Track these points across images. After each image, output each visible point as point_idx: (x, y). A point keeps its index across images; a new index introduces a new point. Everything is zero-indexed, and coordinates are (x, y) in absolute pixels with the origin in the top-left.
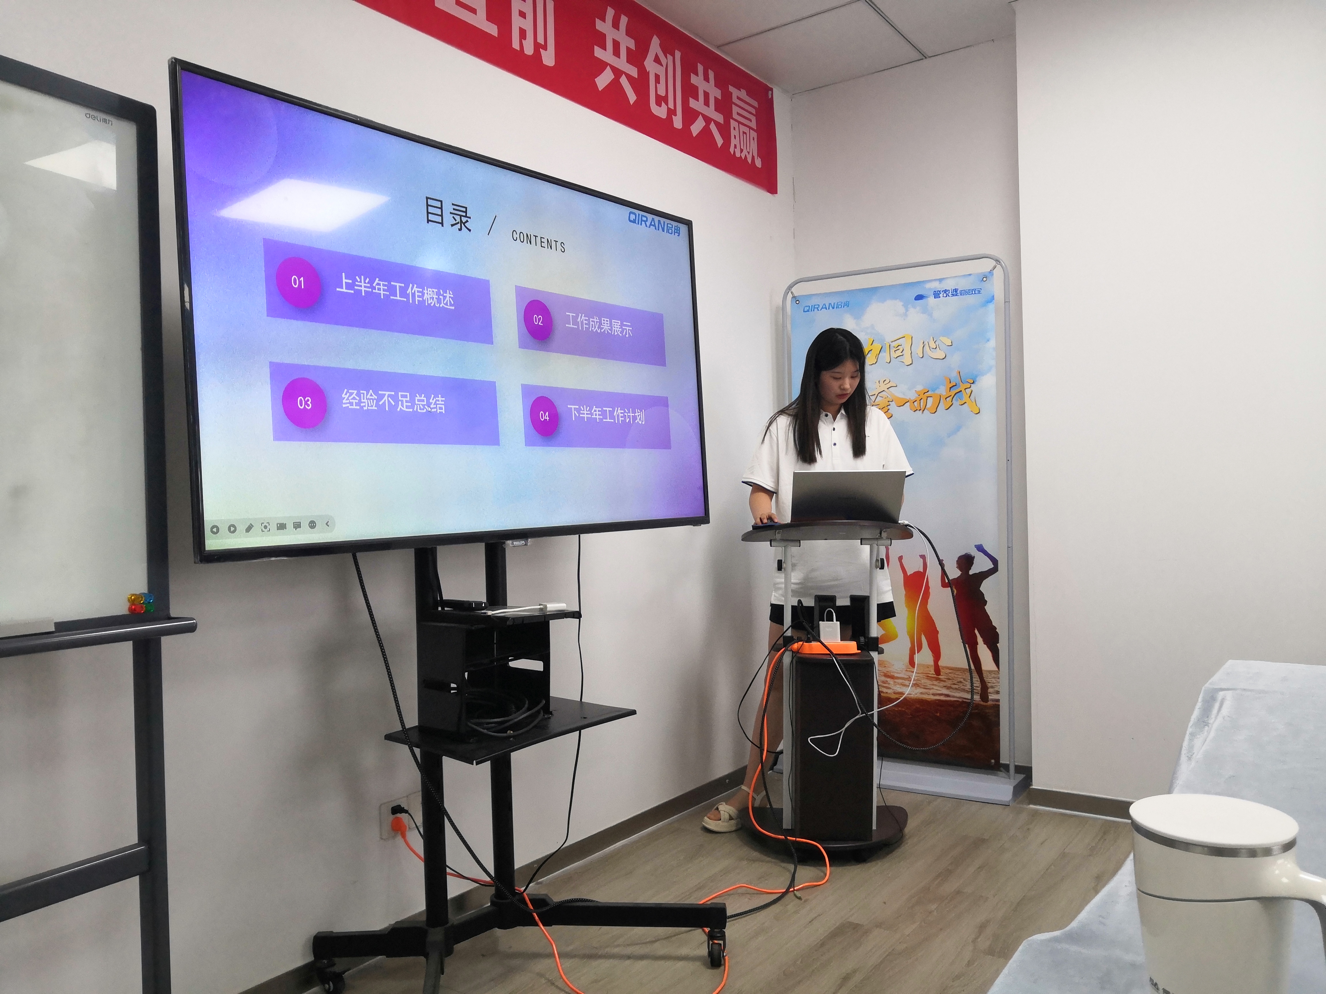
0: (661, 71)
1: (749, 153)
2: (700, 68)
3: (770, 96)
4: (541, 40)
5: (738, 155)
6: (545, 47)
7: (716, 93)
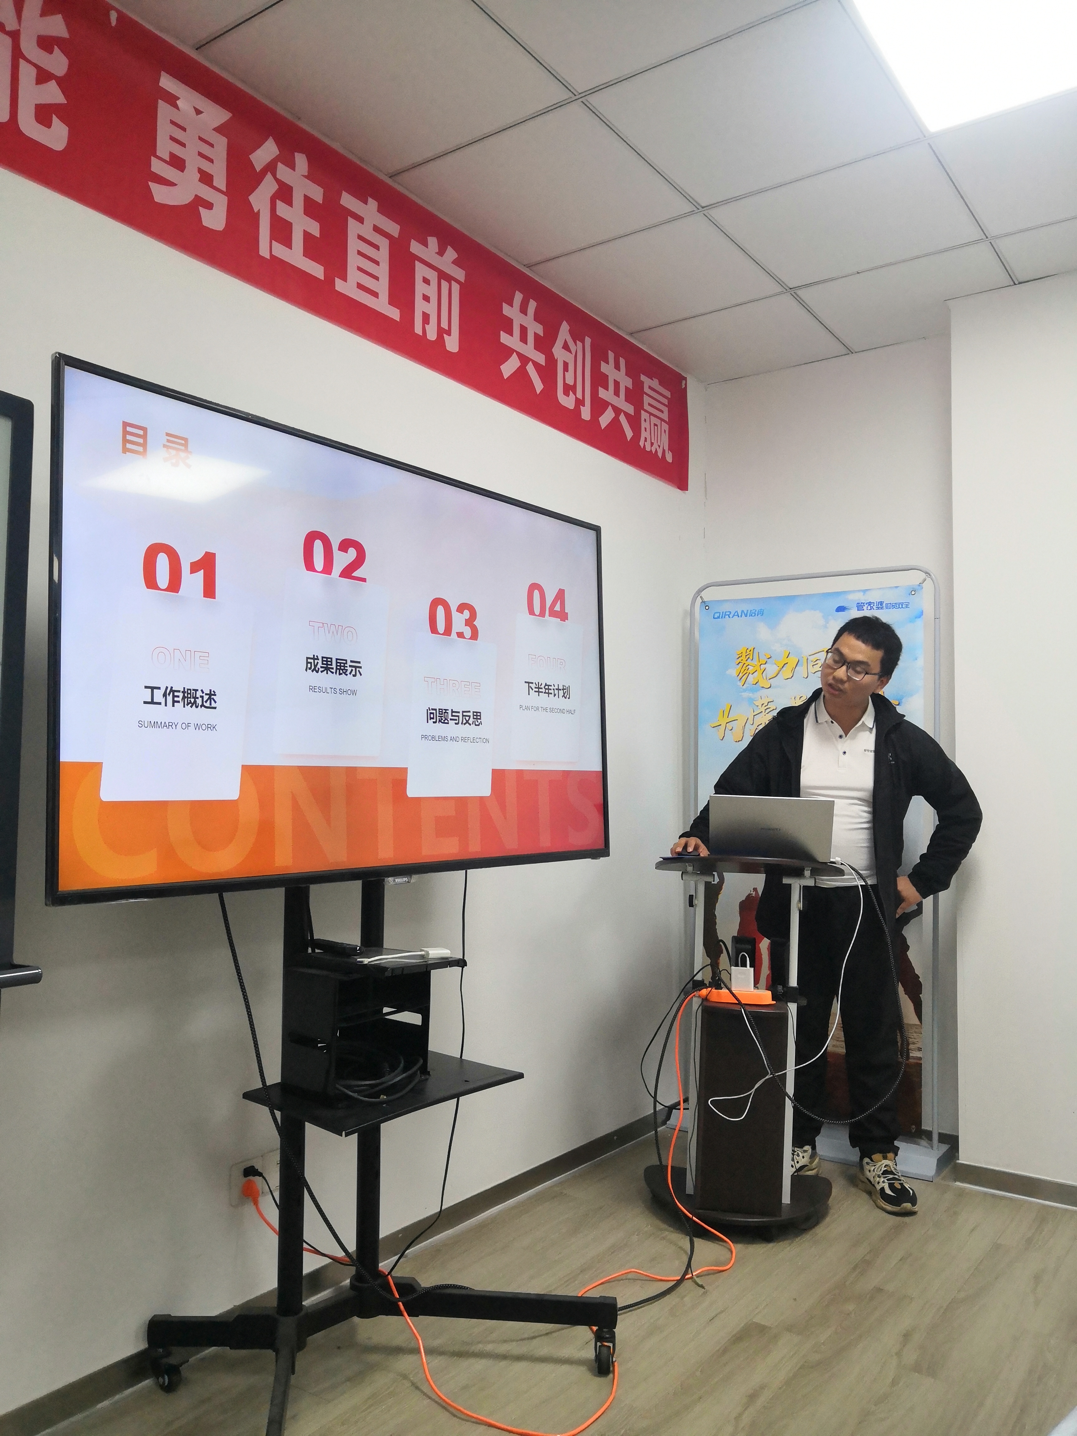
0: (569, 358)
1: (659, 446)
2: (611, 355)
3: (684, 386)
4: (444, 325)
5: (648, 449)
6: (449, 333)
7: (626, 382)
